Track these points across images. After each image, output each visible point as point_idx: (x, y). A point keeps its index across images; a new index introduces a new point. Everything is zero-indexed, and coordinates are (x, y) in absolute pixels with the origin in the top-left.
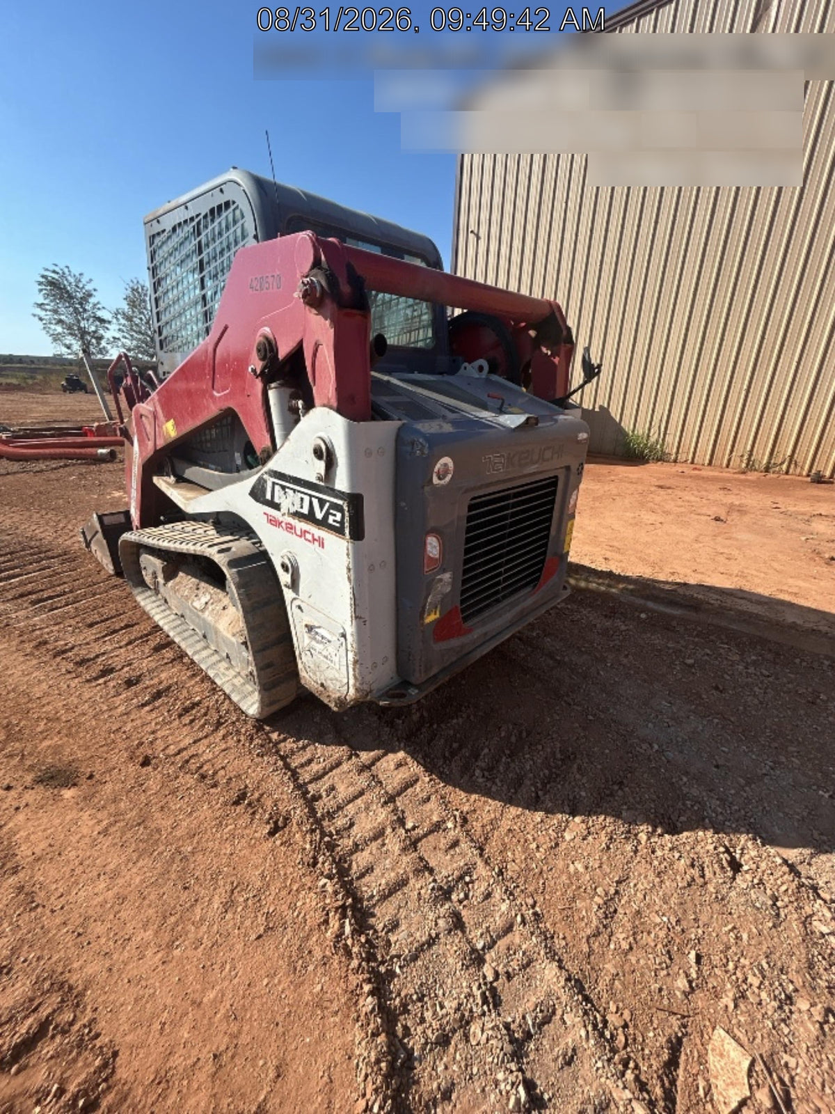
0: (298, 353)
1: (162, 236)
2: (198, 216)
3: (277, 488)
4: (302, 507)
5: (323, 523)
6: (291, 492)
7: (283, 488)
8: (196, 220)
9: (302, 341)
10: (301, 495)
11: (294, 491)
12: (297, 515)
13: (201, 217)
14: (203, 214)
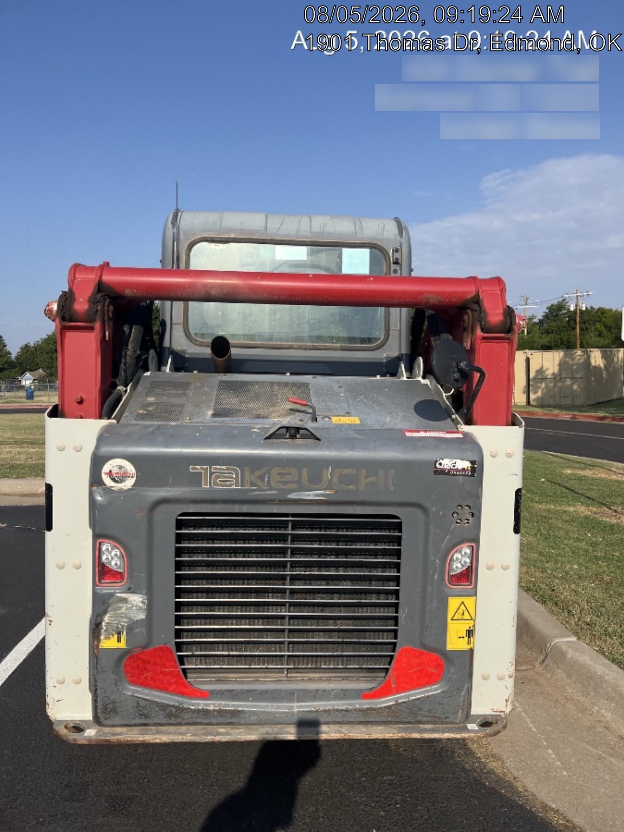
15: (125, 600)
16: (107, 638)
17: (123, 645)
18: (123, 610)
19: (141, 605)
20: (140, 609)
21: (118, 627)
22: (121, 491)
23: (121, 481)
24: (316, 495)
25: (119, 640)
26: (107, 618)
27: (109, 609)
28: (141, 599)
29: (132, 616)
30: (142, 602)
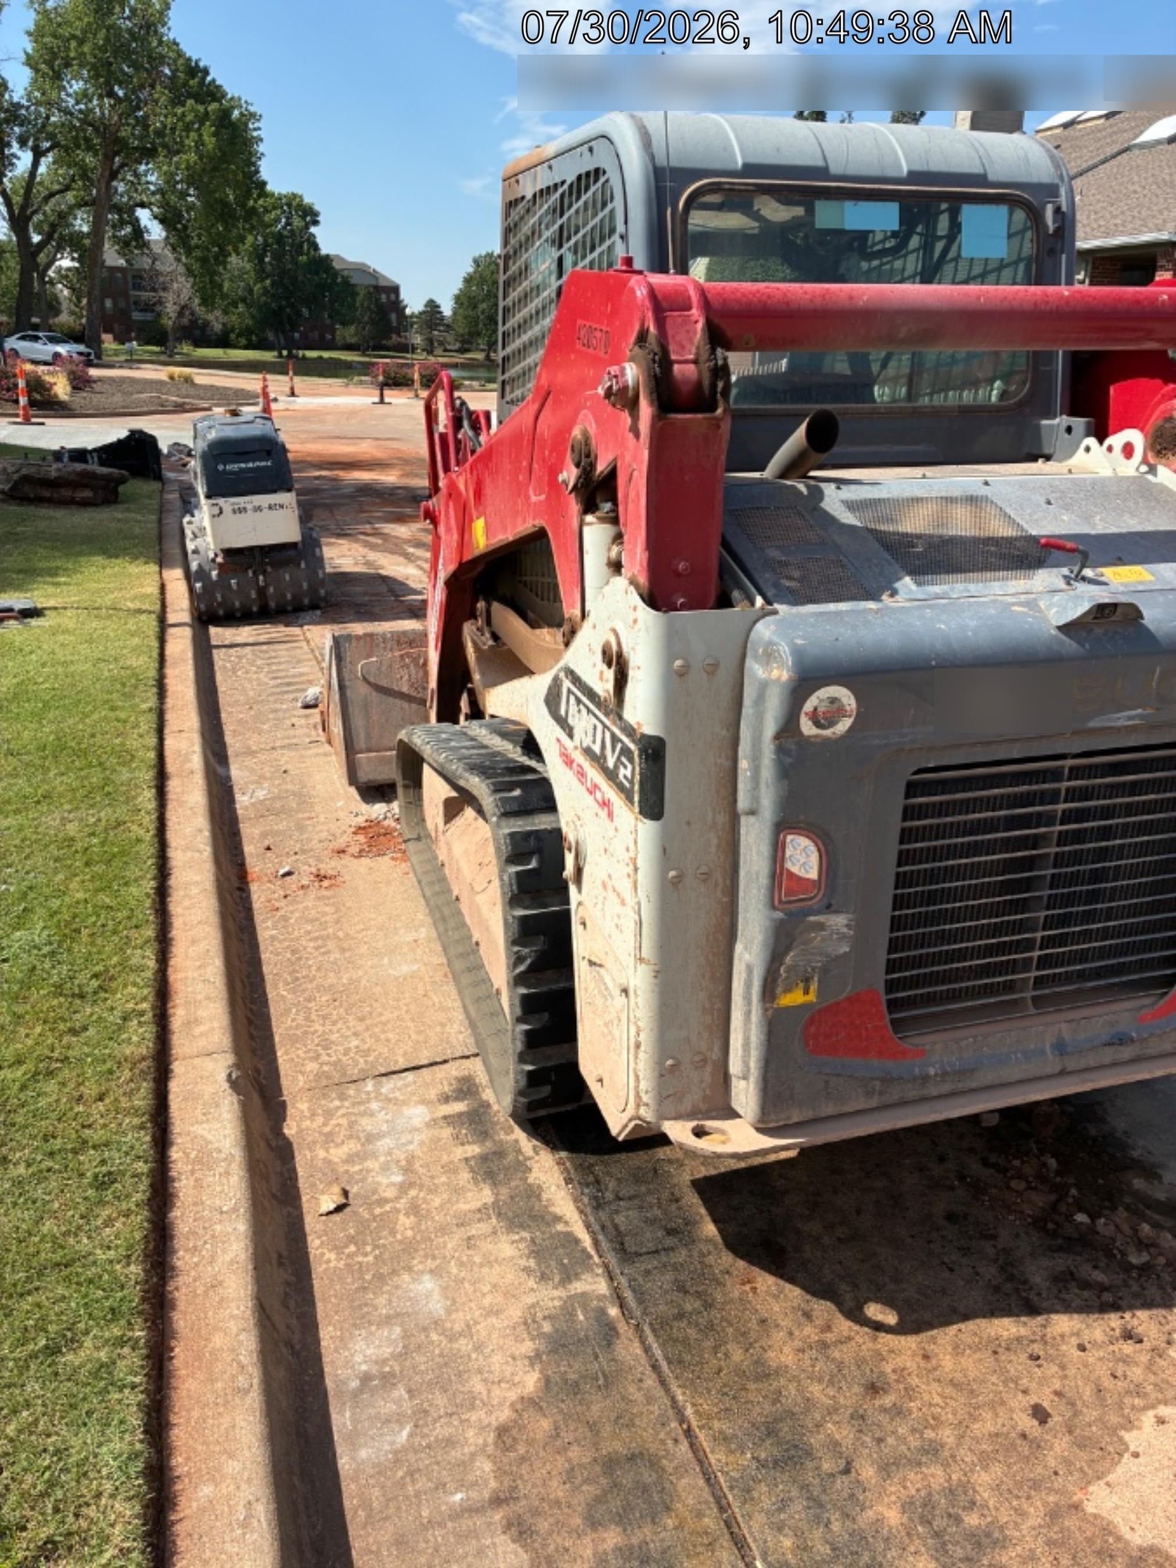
0: (612, 475)
1: (521, 206)
2: (563, 183)
3: (572, 699)
4: (594, 742)
5: (611, 775)
6: (584, 711)
7: (579, 701)
8: (560, 191)
9: (615, 459)
10: (595, 721)
11: (589, 711)
12: (588, 752)
13: (566, 186)
14: (568, 182)
15: (821, 926)
16: (788, 990)
17: (812, 997)
18: (815, 943)
19: (845, 930)
20: (843, 937)
21: (806, 971)
22: (827, 742)
23: (832, 723)
24: (1130, 718)
25: (806, 992)
26: (788, 960)
27: (795, 944)
28: (845, 922)
29: (830, 950)
30: (848, 926)
